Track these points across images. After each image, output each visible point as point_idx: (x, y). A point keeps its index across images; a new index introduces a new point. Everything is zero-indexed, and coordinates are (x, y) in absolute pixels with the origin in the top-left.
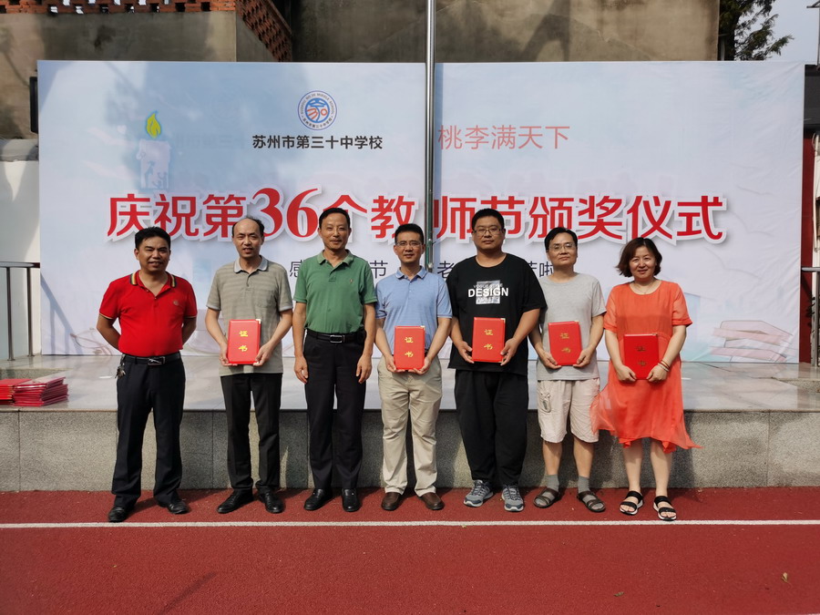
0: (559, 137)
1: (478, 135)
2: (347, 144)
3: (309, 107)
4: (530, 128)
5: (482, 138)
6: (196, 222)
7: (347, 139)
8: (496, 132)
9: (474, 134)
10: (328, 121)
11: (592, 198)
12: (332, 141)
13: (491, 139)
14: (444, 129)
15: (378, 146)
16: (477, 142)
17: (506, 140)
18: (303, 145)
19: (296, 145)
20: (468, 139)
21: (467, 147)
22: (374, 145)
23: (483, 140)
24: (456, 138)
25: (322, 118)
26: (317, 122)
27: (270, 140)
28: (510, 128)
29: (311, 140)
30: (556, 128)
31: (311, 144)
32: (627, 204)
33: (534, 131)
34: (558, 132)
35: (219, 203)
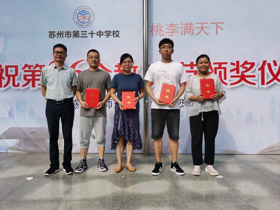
0: (218, 29)
1: (173, 28)
2: (100, 35)
3: (79, 15)
4: (202, 24)
5: (175, 30)
6: (18, 80)
7: (100, 32)
8: (183, 26)
9: (170, 28)
10: (89, 23)
11: (238, 62)
12: (92, 33)
13: (180, 30)
14: (154, 25)
15: (117, 36)
16: (172, 32)
17: (189, 30)
18: (76, 36)
19: (72, 36)
20: (167, 31)
22: (115, 35)
24: (160, 30)
25: (86, 21)
26: (83, 23)
27: (58, 34)
28: (191, 24)
29: (80, 33)
30: (217, 23)
31: (80, 35)
32: (258, 65)
33: (204, 25)
34: (218, 25)
35: (31, 69)
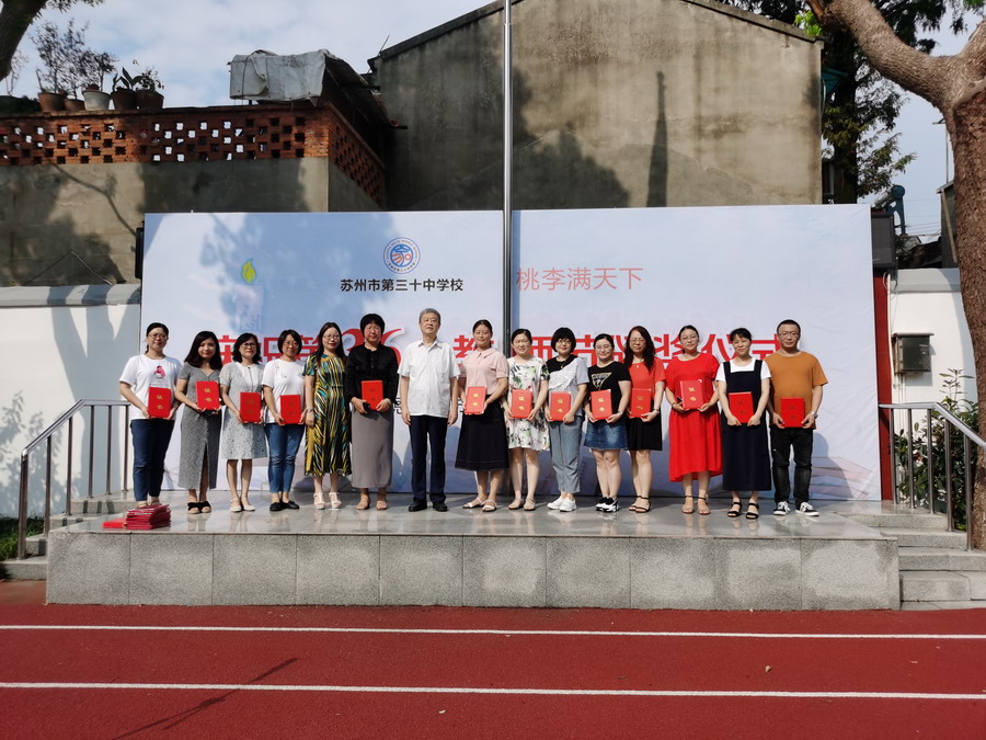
1: (554, 277)
2: (429, 286)
3: (394, 253)
4: (605, 270)
7: (429, 281)
8: (571, 273)
9: (551, 276)
10: (412, 265)
11: (666, 337)
12: (415, 284)
13: (567, 280)
14: (522, 271)
15: (459, 288)
16: (554, 284)
17: (582, 281)
18: (388, 288)
19: (381, 288)
20: (545, 281)
21: (544, 289)
22: (455, 287)
23: (559, 282)
25: (406, 262)
26: (401, 266)
27: (357, 284)
28: (585, 270)
29: (395, 284)
30: (630, 270)
31: (395, 287)
33: (608, 273)
34: (631, 273)
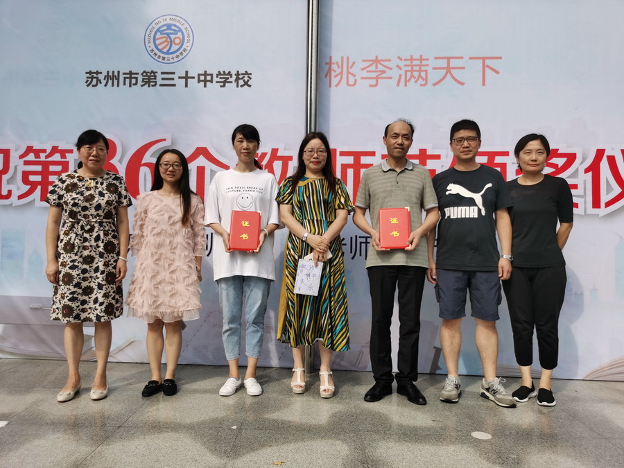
0: (487, 70)
1: (378, 69)
2: (205, 81)
3: (158, 35)
4: (449, 59)
5: (384, 72)
6: (9, 182)
7: (205, 74)
8: (402, 64)
9: (373, 68)
12: (186, 77)
13: (395, 73)
14: (333, 61)
15: (246, 83)
16: (377, 78)
17: (416, 74)
18: (149, 83)
19: (140, 82)
20: (365, 74)
21: (363, 85)
22: (241, 82)
23: (383, 76)
24: (348, 73)
26: (168, 53)
27: (107, 77)
28: (421, 59)
29: (159, 76)
30: (484, 59)
31: (159, 81)
32: (584, 159)
33: (453, 63)
34: (485, 63)
35: (39, 157)
